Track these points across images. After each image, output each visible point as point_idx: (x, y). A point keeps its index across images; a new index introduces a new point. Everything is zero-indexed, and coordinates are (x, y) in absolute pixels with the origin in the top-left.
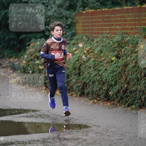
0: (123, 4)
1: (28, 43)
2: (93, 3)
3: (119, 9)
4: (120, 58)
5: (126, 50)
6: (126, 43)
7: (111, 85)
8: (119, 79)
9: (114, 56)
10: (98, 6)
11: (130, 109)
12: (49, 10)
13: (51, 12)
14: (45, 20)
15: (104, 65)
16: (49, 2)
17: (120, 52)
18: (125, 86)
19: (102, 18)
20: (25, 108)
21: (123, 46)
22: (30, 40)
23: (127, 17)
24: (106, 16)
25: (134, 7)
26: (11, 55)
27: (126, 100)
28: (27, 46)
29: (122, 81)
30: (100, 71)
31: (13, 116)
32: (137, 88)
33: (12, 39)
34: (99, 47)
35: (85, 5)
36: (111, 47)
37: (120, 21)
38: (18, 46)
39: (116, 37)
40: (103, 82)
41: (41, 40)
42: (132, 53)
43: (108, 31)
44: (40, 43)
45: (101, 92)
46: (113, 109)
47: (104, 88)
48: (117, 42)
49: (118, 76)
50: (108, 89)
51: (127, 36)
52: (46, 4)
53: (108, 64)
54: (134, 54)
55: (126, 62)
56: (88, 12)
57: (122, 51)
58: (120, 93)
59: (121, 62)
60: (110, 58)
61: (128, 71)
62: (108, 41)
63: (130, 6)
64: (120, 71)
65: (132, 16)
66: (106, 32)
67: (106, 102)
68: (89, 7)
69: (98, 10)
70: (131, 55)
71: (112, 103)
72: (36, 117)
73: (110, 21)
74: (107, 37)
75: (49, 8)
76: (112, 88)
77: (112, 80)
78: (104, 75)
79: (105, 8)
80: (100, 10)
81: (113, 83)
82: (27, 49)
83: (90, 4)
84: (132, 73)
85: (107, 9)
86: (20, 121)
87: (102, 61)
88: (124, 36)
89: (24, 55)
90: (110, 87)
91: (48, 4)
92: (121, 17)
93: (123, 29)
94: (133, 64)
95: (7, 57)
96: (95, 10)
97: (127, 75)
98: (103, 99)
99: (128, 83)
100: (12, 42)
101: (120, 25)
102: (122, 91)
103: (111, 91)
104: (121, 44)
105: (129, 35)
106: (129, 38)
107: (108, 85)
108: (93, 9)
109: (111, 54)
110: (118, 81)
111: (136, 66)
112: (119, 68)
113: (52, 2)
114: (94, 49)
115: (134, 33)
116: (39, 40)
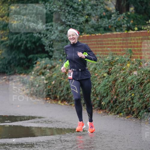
0: (113, 30)
1: (35, 62)
2: (89, 29)
3: (109, 35)
4: (110, 75)
5: (115, 68)
6: (116, 62)
7: (104, 97)
8: (110, 92)
9: (105, 73)
10: (92, 31)
11: (118, 116)
12: (53, 35)
13: (54, 36)
14: (49, 43)
15: (98, 80)
16: (52, 28)
17: (111, 69)
18: (115, 97)
19: (96, 41)
20: (33, 115)
21: (113, 64)
22: (37, 59)
23: (117, 40)
24: (99, 39)
25: (122, 33)
26: (21, 72)
27: (116, 109)
28: (34, 64)
29: (112, 93)
30: (94, 85)
31: (23, 121)
32: (124, 99)
33: (22, 59)
34: (93, 65)
35: (82, 31)
36: (104, 65)
37: (111, 44)
38: (27, 64)
39: (108, 57)
40: (97, 94)
41: (45, 60)
42: (121, 70)
43: (101, 52)
44: (45, 61)
45: (95, 102)
46: (105, 116)
47: (97, 99)
48: (109, 61)
49: (109, 89)
50: (101, 100)
51: (117, 56)
52: (50, 30)
53: (101, 79)
54: (122, 71)
55: (116, 77)
56: (85, 36)
57: (113, 69)
58: (110, 103)
59: (112, 78)
60: (103, 75)
61: (117, 85)
62: (101, 60)
63: (119, 31)
64: (111, 85)
65: (121, 40)
66: (99, 53)
67: (99, 111)
68: (85, 33)
69: (92, 35)
70: (119, 72)
71: (104, 111)
72: (42, 123)
73: (103, 44)
74: (100, 57)
75: (53, 33)
76: (105, 99)
77: (104, 93)
78: (98, 88)
79: (99, 33)
80: (94, 35)
81: (105, 95)
82: (34, 67)
83: (86, 30)
84: (121, 87)
85: (100, 34)
86: (28, 126)
87: (96, 76)
88: (114, 56)
89: (32, 71)
90: (102, 98)
91: (51, 30)
92: (111, 41)
93: (113, 51)
94: (122, 80)
95: (18, 73)
96: (90, 35)
97: (116, 88)
98: (96, 108)
99: (118, 95)
100: (22, 61)
101: (111, 47)
102: (112, 101)
103: (104, 101)
104: (111, 63)
105: (118, 55)
106: (118, 58)
107: (100, 97)
108: (88, 34)
109: (103, 71)
110: (109, 94)
111: (123, 81)
112: (110, 82)
113: (55, 28)
114: (90, 67)
115: (122, 54)
116: (44, 59)
